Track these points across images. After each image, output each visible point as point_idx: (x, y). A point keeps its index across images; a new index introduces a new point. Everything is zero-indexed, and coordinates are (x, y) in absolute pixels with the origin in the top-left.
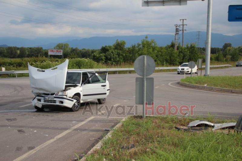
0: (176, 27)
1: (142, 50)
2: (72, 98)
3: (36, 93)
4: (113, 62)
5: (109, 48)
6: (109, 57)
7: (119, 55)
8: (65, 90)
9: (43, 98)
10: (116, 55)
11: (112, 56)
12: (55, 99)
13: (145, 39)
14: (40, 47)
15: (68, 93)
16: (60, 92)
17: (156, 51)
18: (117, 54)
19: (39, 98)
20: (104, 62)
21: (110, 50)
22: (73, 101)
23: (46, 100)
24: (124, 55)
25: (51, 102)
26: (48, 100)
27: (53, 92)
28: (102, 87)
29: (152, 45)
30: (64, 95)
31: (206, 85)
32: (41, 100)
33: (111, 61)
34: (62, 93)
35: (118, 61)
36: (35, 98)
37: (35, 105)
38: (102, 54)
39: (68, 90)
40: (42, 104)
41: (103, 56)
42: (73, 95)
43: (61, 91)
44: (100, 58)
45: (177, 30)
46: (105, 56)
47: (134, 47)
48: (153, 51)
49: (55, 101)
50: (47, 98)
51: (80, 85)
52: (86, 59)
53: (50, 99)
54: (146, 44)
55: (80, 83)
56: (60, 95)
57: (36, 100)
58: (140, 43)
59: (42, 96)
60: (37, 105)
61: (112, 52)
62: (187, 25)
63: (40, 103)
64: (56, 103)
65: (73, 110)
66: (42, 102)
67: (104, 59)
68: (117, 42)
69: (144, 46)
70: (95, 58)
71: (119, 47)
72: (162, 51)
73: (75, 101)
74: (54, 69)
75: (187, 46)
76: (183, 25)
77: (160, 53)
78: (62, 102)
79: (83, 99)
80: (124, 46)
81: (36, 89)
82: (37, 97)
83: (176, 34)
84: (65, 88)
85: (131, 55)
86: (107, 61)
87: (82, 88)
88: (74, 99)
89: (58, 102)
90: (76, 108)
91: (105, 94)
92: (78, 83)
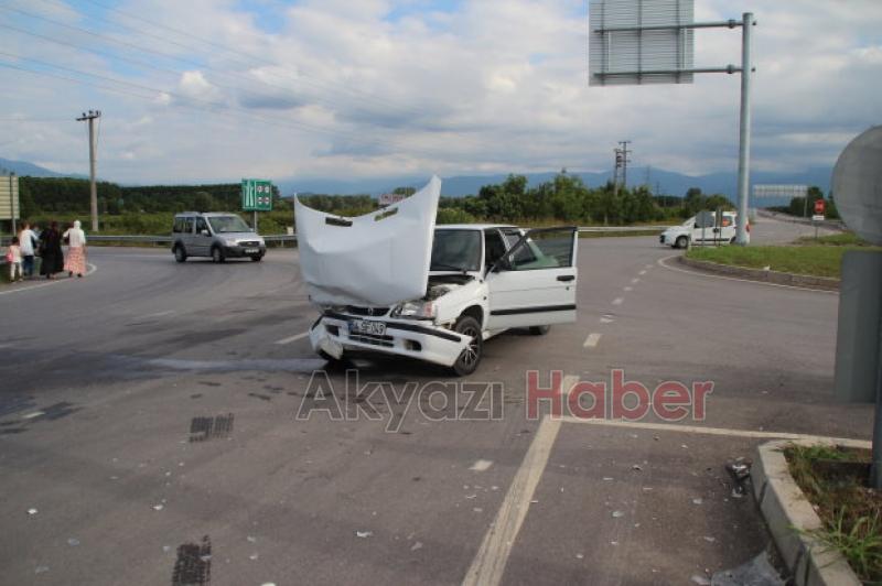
0: (618, 153)
1: (556, 195)
2: (454, 328)
3: (323, 305)
5: (495, 189)
6: (496, 207)
7: (515, 202)
8: (430, 296)
9: (344, 324)
10: (509, 203)
11: (502, 205)
12: (390, 332)
13: (561, 174)
15: (439, 309)
16: (408, 305)
17: (582, 198)
18: (512, 202)
19: (334, 322)
21: (497, 193)
22: (458, 340)
23: (355, 330)
24: (525, 202)
25: (374, 342)
26: (363, 334)
27: (381, 304)
28: (562, 283)
29: (573, 186)
30: (424, 319)
31: (767, 268)
32: (340, 331)
34: (417, 307)
35: (514, 215)
36: (318, 323)
37: (318, 347)
38: (481, 202)
39: (438, 296)
40: (344, 345)
41: (484, 205)
42: (458, 314)
43: (414, 301)
44: (478, 209)
45: (618, 159)
46: (487, 205)
47: (543, 188)
48: (577, 196)
49: (391, 338)
50: (359, 323)
51: (479, 275)
52: (449, 209)
53: (369, 331)
54: (563, 184)
55: (478, 269)
56: (410, 317)
57: (321, 331)
58: (552, 181)
59: (344, 318)
60: (326, 347)
61: (502, 198)
63: (336, 342)
64: (392, 345)
65: (459, 372)
66: (344, 339)
67: (485, 212)
69: (558, 188)
70: (469, 208)
71: (513, 189)
72: (593, 196)
73: (466, 340)
74: (386, 215)
75: (634, 190)
76: (625, 152)
77: (591, 201)
78: (417, 346)
79: (490, 326)
80: (524, 186)
81: (322, 288)
82: (326, 320)
83: (618, 166)
84: (428, 289)
85: (537, 204)
86: (492, 214)
87: (485, 285)
88: (461, 332)
89: (402, 343)
90: (469, 362)
91: (572, 307)
92: (473, 267)
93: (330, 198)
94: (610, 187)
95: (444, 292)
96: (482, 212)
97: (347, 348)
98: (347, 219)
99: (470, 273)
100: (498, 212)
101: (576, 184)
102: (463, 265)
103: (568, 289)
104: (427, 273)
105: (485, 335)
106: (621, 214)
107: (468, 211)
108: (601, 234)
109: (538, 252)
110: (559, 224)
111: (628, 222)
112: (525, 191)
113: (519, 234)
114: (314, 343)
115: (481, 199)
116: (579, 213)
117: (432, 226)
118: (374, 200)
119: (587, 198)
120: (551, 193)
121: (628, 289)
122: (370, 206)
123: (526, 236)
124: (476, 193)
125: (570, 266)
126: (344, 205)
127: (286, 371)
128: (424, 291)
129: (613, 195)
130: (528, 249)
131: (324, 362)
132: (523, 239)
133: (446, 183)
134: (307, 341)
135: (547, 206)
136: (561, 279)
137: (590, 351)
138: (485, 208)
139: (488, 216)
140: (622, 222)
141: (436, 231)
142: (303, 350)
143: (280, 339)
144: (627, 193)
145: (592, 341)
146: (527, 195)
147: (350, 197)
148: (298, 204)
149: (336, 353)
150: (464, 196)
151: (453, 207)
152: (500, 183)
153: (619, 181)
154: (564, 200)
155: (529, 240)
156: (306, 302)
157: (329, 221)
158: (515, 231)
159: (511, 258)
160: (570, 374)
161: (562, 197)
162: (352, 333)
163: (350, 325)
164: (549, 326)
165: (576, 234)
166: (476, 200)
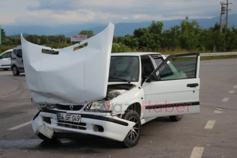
0: (222, 5)
1: (182, 34)
2: (123, 118)
3: (41, 104)
4: (149, 48)
5: (143, 31)
6: (144, 42)
7: (156, 39)
8: (108, 98)
9: (54, 116)
10: (152, 39)
11: (148, 41)
12: (84, 120)
13: (185, 20)
14: (62, 34)
17: (199, 35)
18: (154, 38)
19: (48, 115)
20: (137, 48)
21: (145, 33)
22: (126, 124)
23: (62, 120)
24: (163, 39)
25: (73, 127)
26: (66, 122)
27: (78, 103)
28: (190, 89)
29: (193, 27)
32: (51, 120)
33: (146, 48)
35: (155, 47)
36: (37, 115)
37: (37, 131)
38: (135, 39)
40: (54, 129)
41: (137, 41)
44: (133, 44)
45: (223, 9)
46: (139, 41)
47: (173, 29)
48: (195, 34)
49: (85, 124)
50: (64, 115)
51: (138, 84)
52: (118, 44)
53: (71, 120)
54: (187, 26)
55: (137, 80)
57: (39, 121)
58: (179, 25)
59: (54, 112)
60: (42, 131)
61: (148, 36)
62: (232, 4)
63: (49, 128)
64: (85, 129)
65: (127, 145)
66: (54, 125)
67: (138, 45)
68: (153, 24)
69: (183, 29)
70: (127, 43)
71: (155, 30)
72: (206, 34)
73: (132, 124)
74: (81, 47)
75: (233, 28)
76: (227, 4)
77: (204, 37)
78: (100, 129)
79: (145, 116)
80: (161, 28)
81: (40, 93)
82: (43, 114)
83: (222, 13)
84: (107, 93)
85: (170, 40)
86: (141, 46)
87: (142, 90)
88: (128, 120)
89: (92, 127)
90: (133, 139)
91: (197, 103)
92: (134, 79)
93: (39, 37)
94: (217, 27)
95: (117, 95)
96: (135, 45)
97: (56, 131)
98: (55, 50)
99: (131, 83)
100: (145, 45)
101: (195, 27)
102: (128, 78)
103: (194, 92)
104: (107, 83)
105: (143, 122)
106: (225, 44)
107: (126, 45)
108: (212, 58)
109: (174, 69)
110: (184, 52)
111: (229, 49)
112: (162, 32)
113: (162, 58)
114: (35, 129)
115: (134, 37)
116: (197, 45)
117: (109, 54)
118: (68, 38)
119: (202, 35)
120: (178, 32)
121: (231, 92)
122: (66, 42)
123: (167, 60)
124: (132, 34)
125: (195, 77)
126: (48, 42)
127: (17, 147)
128: (105, 95)
129: (219, 33)
130: (168, 68)
131: (41, 141)
132: (164, 61)
133: (118, 27)
134: (30, 127)
135: (177, 41)
136: (189, 85)
137: (209, 131)
138: (137, 43)
139: (139, 48)
140: (225, 49)
141: (112, 57)
142: (27, 133)
143: (10, 127)
144: (228, 31)
145: (210, 125)
146: (164, 34)
147: (52, 37)
148: (23, 40)
149: (49, 134)
150: (124, 36)
151: (118, 43)
152: (147, 26)
153: (223, 23)
154: (187, 36)
155: (168, 62)
156: (30, 103)
157: (44, 51)
158: (159, 56)
159: (157, 73)
160: (198, 146)
161: (186, 35)
162: (59, 121)
163: (58, 116)
164: (182, 115)
165: (199, 57)
166: (132, 38)
